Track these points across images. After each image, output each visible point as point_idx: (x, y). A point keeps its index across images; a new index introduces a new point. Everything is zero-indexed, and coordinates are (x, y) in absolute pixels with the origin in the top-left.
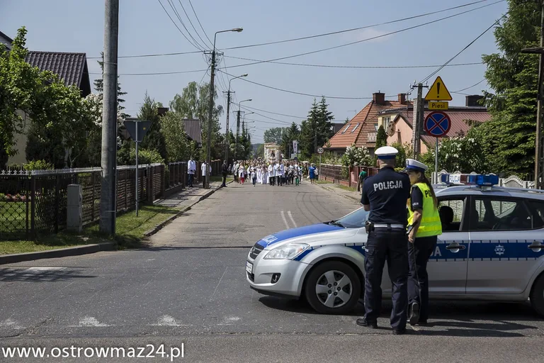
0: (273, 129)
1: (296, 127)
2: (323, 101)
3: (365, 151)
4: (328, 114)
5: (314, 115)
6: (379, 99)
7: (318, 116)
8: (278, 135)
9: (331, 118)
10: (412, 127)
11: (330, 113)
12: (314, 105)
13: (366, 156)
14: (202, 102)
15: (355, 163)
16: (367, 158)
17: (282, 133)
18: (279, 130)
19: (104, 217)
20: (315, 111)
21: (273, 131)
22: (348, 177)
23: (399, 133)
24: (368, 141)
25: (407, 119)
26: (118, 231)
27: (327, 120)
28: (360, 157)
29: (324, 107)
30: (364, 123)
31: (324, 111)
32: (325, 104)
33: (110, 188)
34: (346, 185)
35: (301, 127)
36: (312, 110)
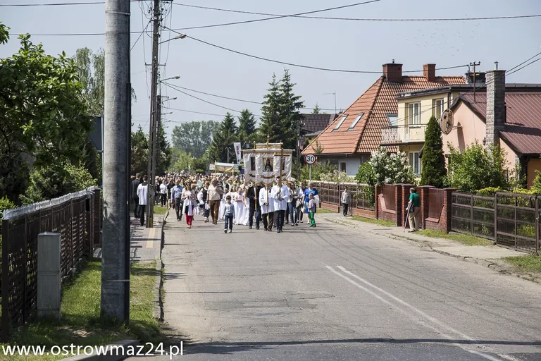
0: (187, 125)
1: (231, 120)
2: (287, 78)
3: (403, 160)
4: (294, 99)
5: (274, 101)
6: (393, 74)
7: (279, 102)
8: (195, 133)
9: (299, 105)
10: (484, 120)
11: (298, 98)
12: (273, 84)
13: (405, 167)
14: (98, 81)
15: (387, 180)
16: (406, 170)
17: (201, 130)
18: (197, 125)
19: (111, 291)
20: (274, 94)
21: (187, 127)
22: (374, 202)
23: (460, 130)
24: (383, 142)
25: (475, 105)
26: (133, 316)
27: (293, 108)
28: (395, 169)
29: (288, 87)
30: (371, 113)
31: (288, 95)
32: (290, 83)
33: (121, 238)
34: (367, 216)
35: (242, 121)
36: (270, 93)
